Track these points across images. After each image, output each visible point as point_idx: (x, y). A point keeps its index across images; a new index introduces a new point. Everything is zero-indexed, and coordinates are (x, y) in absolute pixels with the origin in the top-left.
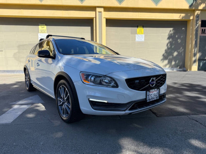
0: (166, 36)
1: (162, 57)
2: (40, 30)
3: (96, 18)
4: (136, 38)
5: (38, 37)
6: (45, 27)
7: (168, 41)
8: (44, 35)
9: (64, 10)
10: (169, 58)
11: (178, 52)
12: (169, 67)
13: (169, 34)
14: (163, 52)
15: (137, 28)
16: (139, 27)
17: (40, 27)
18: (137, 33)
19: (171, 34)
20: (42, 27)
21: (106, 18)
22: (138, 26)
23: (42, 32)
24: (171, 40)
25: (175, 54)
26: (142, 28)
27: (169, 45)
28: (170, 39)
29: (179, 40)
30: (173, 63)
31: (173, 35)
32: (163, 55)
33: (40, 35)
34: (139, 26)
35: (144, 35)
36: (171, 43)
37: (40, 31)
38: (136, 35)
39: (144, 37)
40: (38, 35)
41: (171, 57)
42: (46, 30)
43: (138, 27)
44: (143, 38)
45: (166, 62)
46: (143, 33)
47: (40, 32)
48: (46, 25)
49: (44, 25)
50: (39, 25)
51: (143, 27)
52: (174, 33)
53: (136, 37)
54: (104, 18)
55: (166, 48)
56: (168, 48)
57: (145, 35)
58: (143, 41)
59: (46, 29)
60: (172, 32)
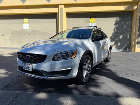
0: (114, 23)
6: (28, 20)
7: (115, 27)
9: (38, 8)
10: (116, 40)
11: (123, 35)
12: (116, 47)
13: (115, 21)
14: (111, 35)
17: (24, 20)
18: (90, 22)
19: (118, 21)
20: (26, 20)
21: (66, 12)
24: (117, 25)
25: (121, 37)
27: (115, 29)
29: (124, 26)
30: (119, 44)
31: (119, 22)
34: (92, 17)
35: (95, 24)
36: (117, 28)
38: (89, 24)
42: (28, 22)
43: (90, 18)
45: (113, 43)
47: (24, 23)
48: (28, 19)
51: (95, 18)
52: (120, 21)
54: (64, 12)
55: (113, 32)
56: (115, 32)
60: (118, 20)
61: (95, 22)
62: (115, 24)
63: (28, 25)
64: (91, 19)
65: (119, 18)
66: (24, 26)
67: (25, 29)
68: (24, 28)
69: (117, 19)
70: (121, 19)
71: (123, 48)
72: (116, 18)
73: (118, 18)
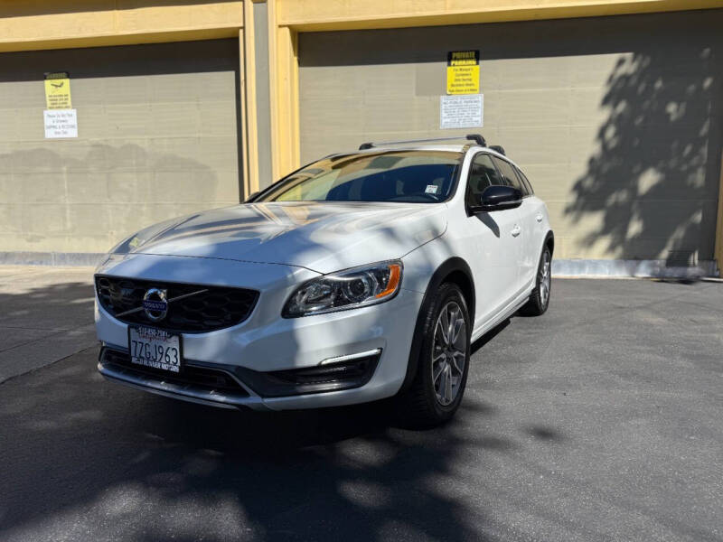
0: (600, 89)
1: (571, 199)
2: (50, 96)
4: (444, 114)
5: (43, 123)
6: (67, 82)
7: (604, 115)
8: (63, 116)
10: (612, 200)
11: (662, 170)
12: (612, 248)
13: (611, 79)
14: (580, 169)
15: (446, 63)
16: (456, 59)
17: (48, 83)
18: (449, 87)
19: (626, 78)
20: (56, 86)
21: (290, 27)
22: (454, 55)
23: (55, 106)
24: (622, 107)
25: (648, 180)
26: (474, 62)
27: (610, 133)
28: (615, 105)
29: (672, 108)
30: (635, 228)
31: (633, 82)
32: (578, 187)
33: (50, 116)
34: (458, 55)
35: (481, 98)
36: (616, 121)
37: (48, 98)
38: (443, 99)
39: (480, 105)
40: (43, 118)
41: (622, 196)
42: (69, 97)
43: (449, 58)
44: (479, 112)
45: (593, 221)
46: (477, 87)
47: (49, 103)
48: (69, 76)
49: (61, 75)
50: (45, 78)
51: (478, 58)
52: (641, 74)
53: (443, 107)
54: (280, 26)
55: (594, 149)
56: (604, 147)
57: (485, 97)
58: (476, 125)
59: (69, 93)
60: (629, 68)
61: (481, 89)
62: (606, 101)
63: (71, 115)
64: (450, 69)
65: (634, 59)
66: (48, 122)
67: (53, 141)
68: (50, 134)
69: (621, 62)
70: (647, 61)
71: (665, 254)
72: (615, 57)
73: (628, 55)
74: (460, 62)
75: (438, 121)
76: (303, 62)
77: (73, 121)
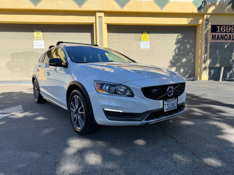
0: (174, 41)
1: (169, 64)
2: (36, 37)
3: (96, 23)
4: (141, 45)
5: (33, 44)
6: (41, 33)
7: (175, 46)
8: (40, 42)
9: (60, 15)
10: (177, 65)
11: (186, 58)
13: (176, 39)
14: (171, 58)
15: (141, 34)
16: (144, 33)
17: (35, 33)
18: (142, 39)
19: (179, 39)
20: (38, 34)
21: (107, 23)
22: (143, 32)
23: (37, 39)
24: (179, 45)
25: (184, 60)
26: (147, 34)
27: (177, 50)
28: (178, 44)
29: (188, 45)
30: (182, 70)
31: (181, 40)
32: (171, 62)
33: (35, 42)
34: (144, 32)
35: (149, 42)
36: (179, 48)
37: (35, 37)
38: (141, 42)
39: (149, 43)
40: (33, 42)
41: (179, 64)
42: (42, 37)
43: (142, 33)
44: (149, 45)
45: (174, 69)
46: (148, 39)
47: (35, 39)
48: (42, 31)
49: (39, 31)
50: (34, 32)
52: (182, 38)
53: (141, 44)
54: (105, 23)
55: (174, 54)
56: (176, 53)
57: (150, 42)
58: (148, 48)
60: (180, 37)
61: (149, 40)
62: (176, 43)
63: (42, 42)
64: (142, 35)
65: (181, 35)
66: (35, 44)
67: (36, 49)
68: (35, 47)
69: (178, 35)
70: (183, 36)
71: (187, 76)
73: (180, 34)
74: (145, 34)
75: (140, 47)
76: (108, 32)
77: (43, 44)
